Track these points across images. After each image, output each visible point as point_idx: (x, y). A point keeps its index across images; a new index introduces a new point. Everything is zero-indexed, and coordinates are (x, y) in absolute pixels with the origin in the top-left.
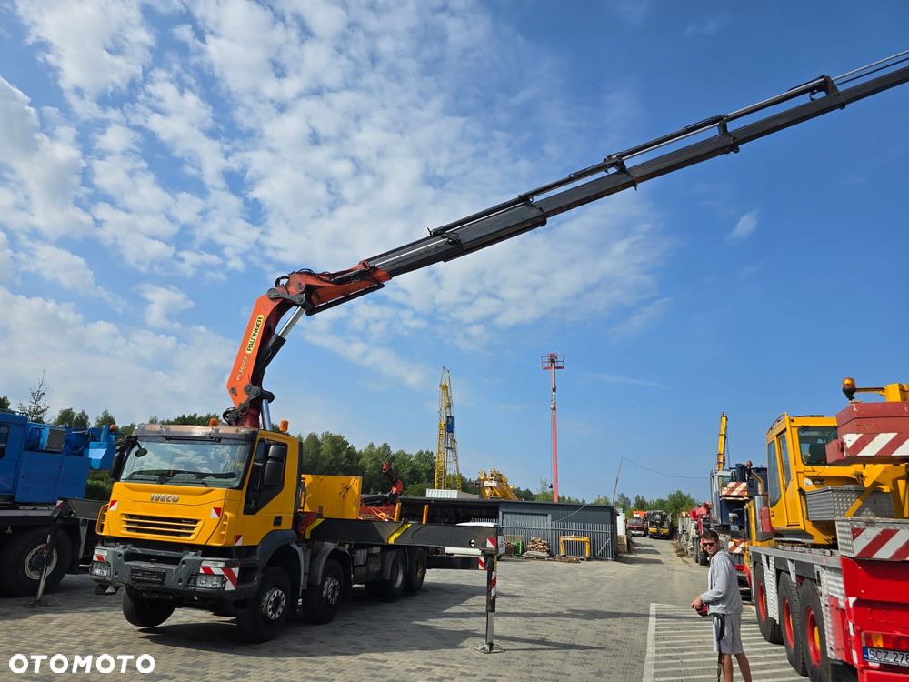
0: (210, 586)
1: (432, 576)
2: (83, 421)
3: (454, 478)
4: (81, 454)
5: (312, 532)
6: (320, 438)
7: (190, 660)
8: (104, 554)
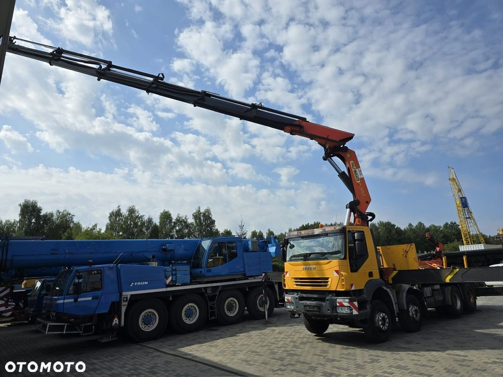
0: (345, 312)
1: (481, 301)
2: (261, 235)
3: (477, 236)
4: (266, 251)
5: (392, 279)
6: (377, 225)
7: (346, 352)
8: (290, 298)
